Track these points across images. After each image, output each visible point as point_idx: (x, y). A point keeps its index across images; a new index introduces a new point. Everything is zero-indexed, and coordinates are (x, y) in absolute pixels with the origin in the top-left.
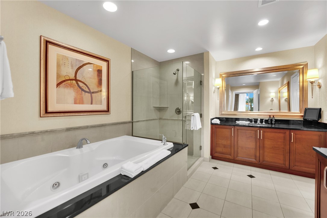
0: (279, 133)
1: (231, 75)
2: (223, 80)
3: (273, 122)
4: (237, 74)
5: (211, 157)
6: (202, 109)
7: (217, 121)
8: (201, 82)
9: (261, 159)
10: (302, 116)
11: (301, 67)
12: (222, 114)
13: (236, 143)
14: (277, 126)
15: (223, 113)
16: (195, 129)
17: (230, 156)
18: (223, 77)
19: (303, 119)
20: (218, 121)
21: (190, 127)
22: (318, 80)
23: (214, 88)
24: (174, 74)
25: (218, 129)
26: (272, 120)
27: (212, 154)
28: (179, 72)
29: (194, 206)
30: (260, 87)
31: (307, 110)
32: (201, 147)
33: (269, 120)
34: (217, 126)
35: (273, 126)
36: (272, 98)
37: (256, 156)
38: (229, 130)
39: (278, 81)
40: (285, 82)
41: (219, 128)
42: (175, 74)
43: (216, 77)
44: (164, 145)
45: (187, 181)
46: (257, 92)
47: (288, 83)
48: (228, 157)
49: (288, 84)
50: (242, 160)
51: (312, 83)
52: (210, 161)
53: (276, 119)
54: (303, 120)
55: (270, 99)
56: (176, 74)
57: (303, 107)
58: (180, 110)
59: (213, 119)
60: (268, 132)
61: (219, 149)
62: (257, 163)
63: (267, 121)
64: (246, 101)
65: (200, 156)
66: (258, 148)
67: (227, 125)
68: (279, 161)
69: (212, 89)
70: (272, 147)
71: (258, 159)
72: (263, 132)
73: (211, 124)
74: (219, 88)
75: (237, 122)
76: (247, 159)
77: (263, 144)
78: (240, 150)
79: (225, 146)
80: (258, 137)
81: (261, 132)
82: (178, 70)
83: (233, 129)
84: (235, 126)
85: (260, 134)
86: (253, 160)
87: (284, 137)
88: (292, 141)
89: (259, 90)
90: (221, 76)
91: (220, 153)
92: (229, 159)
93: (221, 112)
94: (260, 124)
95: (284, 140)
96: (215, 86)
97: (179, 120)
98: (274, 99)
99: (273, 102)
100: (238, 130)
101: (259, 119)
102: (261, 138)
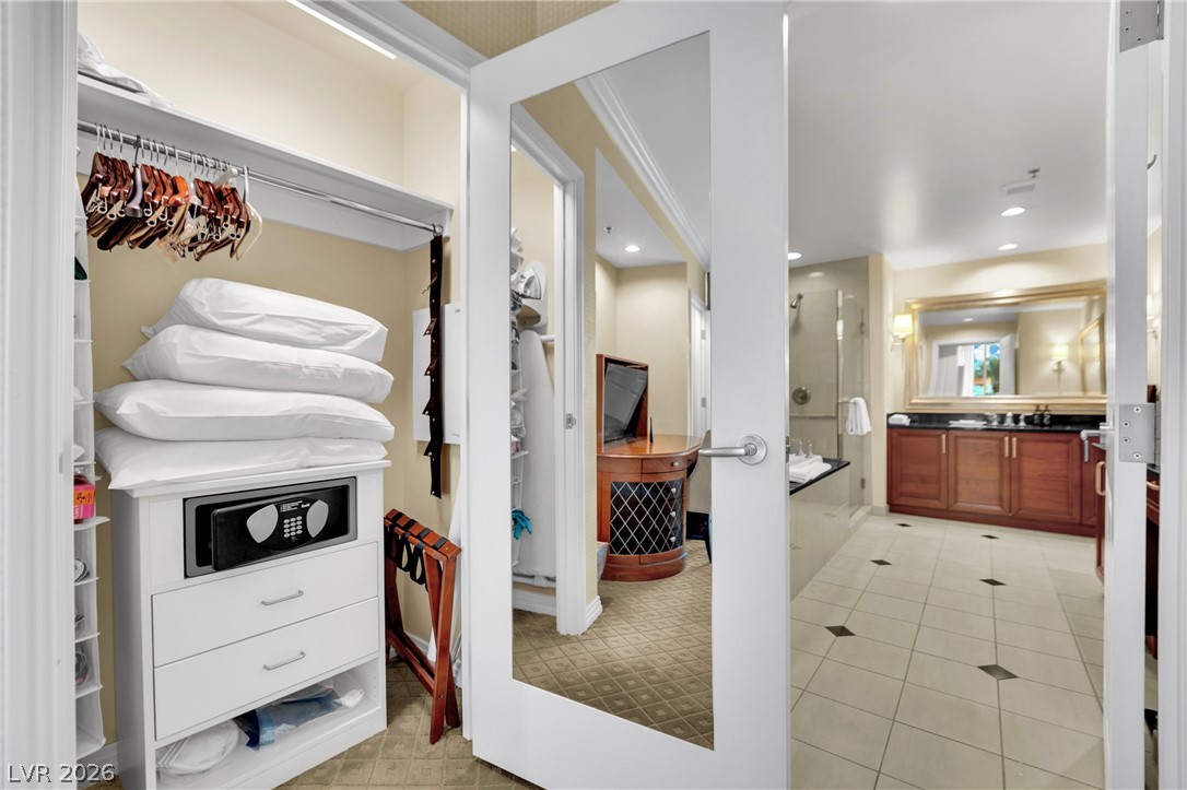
1: (935, 304)
2: (913, 317)
3: (1046, 421)
5: (888, 507)
6: (868, 390)
7: (901, 420)
9: (1015, 504)
12: (911, 404)
13: (951, 471)
15: (914, 401)
16: (859, 433)
17: (936, 502)
18: (913, 310)
20: (905, 421)
23: (892, 339)
24: (791, 306)
25: (905, 439)
26: (1042, 416)
27: (890, 501)
28: (802, 300)
30: (1019, 328)
32: (863, 481)
33: (1036, 416)
34: (902, 431)
35: (1046, 428)
36: (1059, 363)
37: (1001, 499)
38: (934, 440)
40: (1096, 315)
41: (908, 435)
42: (793, 307)
43: (896, 313)
44: (807, 457)
46: (1012, 342)
48: (934, 503)
50: (969, 511)
53: (1053, 413)
55: (1053, 365)
56: (797, 307)
58: (804, 392)
59: (892, 415)
60: (1029, 441)
61: (908, 487)
62: (1003, 513)
63: (1029, 420)
64: (976, 372)
65: (863, 503)
66: (1006, 480)
67: (929, 429)
68: (1057, 507)
69: (889, 341)
70: (1041, 476)
71: (1006, 505)
72: (1020, 441)
73: (888, 427)
74: (904, 340)
75: (954, 424)
76: (980, 506)
77: (1019, 469)
78: (962, 487)
79: (924, 479)
80: (1007, 454)
81: (1014, 440)
82: (800, 297)
83: (944, 436)
84: (951, 431)
85: (1011, 445)
86: (995, 508)
87: (1068, 451)
88: (1086, 459)
89: (1018, 335)
90: (908, 309)
91: (912, 496)
92: (934, 509)
93: (910, 399)
94: (1013, 425)
95: (1068, 458)
96: (895, 334)
97: (805, 418)
98: (1066, 365)
99: (1063, 375)
100: (957, 437)
101: (1010, 414)
102: (1014, 455)
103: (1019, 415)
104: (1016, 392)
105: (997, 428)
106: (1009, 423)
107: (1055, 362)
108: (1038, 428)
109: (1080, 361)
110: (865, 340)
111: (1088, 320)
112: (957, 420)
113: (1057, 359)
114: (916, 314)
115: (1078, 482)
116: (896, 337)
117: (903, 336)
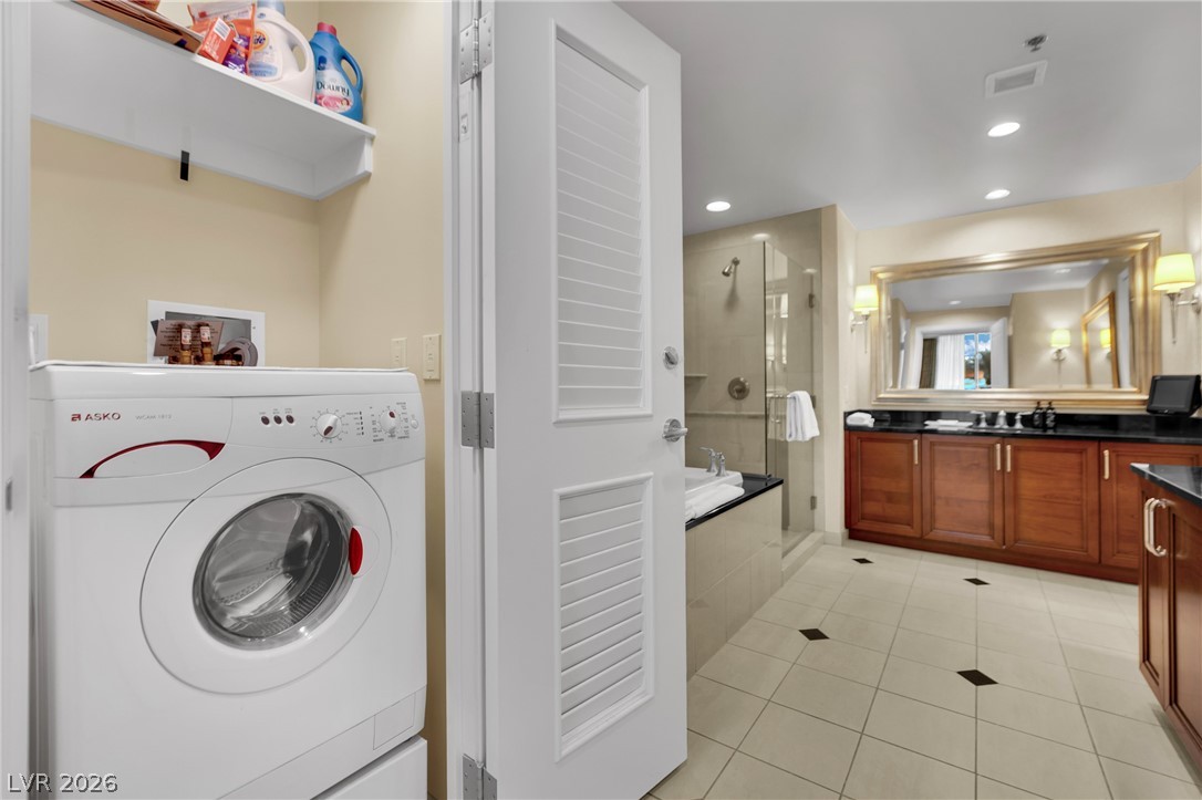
0: (1066, 451)
1: (907, 273)
2: (880, 290)
3: (1049, 422)
4: (929, 270)
5: (846, 531)
6: (816, 381)
7: (863, 419)
8: (811, 297)
9: (1010, 533)
10: (1144, 402)
11: (1142, 246)
12: (879, 399)
13: (926, 489)
14: (1060, 432)
15: (882, 396)
16: (800, 439)
17: (907, 528)
18: (880, 281)
19: (1148, 410)
20: (868, 421)
21: (783, 434)
22: (1193, 288)
23: (852, 317)
24: (724, 273)
25: (868, 445)
26: (1044, 416)
27: (848, 523)
28: (739, 266)
29: (814, 635)
30: (1013, 314)
31: (1157, 384)
32: (813, 499)
33: (1036, 416)
34: (864, 435)
35: (1050, 432)
36: (1060, 351)
37: (991, 526)
38: (903, 447)
39: (1080, 291)
40: (1103, 293)
41: (871, 440)
42: (726, 274)
43: (859, 282)
44: (718, 475)
45: (782, 585)
46: (1005, 327)
47: (1109, 297)
48: (903, 530)
49: (1112, 300)
50: (949, 540)
51: (1172, 296)
52: (843, 545)
53: (1058, 411)
54: (1145, 413)
55: (1051, 353)
56: (732, 275)
57: (1146, 375)
58: (743, 384)
59: (850, 413)
60: (1028, 449)
61: (872, 507)
62: (995, 546)
63: (1027, 420)
65: (812, 529)
66: (998, 501)
67: (897, 431)
68: (1067, 539)
69: (847, 320)
70: (1045, 497)
71: (998, 534)
72: (1015, 450)
73: (845, 430)
74: (867, 317)
75: (931, 425)
76: (964, 536)
77: (1016, 488)
78: (940, 509)
79: (890, 498)
80: (999, 468)
81: (1009, 448)
82: (736, 262)
83: (916, 442)
84: (925, 435)
85: (1004, 455)
86: (983, 539)
87: (1081, 464)
88: (1107, 476)
89: (1011, 320)
90: (873, 277)
91: (877, 519)
92: (905, 537)
93: (877, 392)
94: (1006, 427)
95: (1081, 473)
96: (856, 310)
97: (743, 417)
98: (1066, 353)
99: (1063, 366)
100: (932, 444)
101: (1002, 413)
102: (1009, 470)
103: (1015, 414)
104: (1010, 385)
105: (986, 430)
106: (1001, 423)
107: (1055, 350)
108: (1038, 432)
109: (1084, 349)
110: (815, 315)
111: (1094, 301)
112: (935, 420)
113: (1056, 346)
114: (884, 286)
115: (1096, 507)
116: (856, 314)
117: (867, 313)
